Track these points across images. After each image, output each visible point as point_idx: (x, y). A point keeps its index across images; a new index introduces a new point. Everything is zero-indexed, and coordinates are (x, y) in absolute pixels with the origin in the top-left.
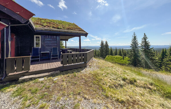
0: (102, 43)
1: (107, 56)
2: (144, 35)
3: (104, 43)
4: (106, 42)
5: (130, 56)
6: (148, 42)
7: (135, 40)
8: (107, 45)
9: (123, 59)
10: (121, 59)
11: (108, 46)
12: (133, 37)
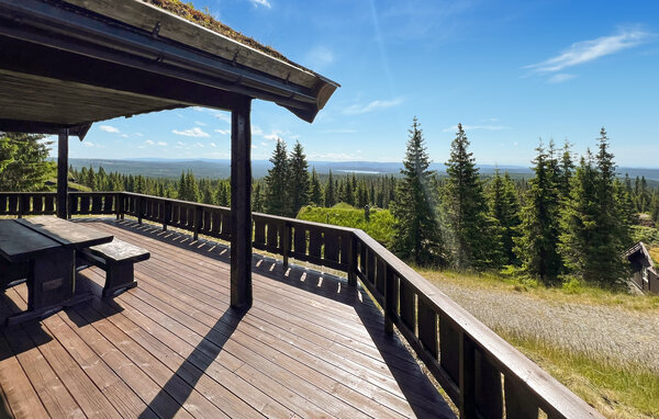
0: (280, 154)
1: (304, 209)
2: (458, 131)
3: (290, 153)
4: (298, 149)
5: (401, 211)
6: (471, 157)
7: (419, 146)
8: (299, 161)
9: (368, 219)
10: (359, 221)
11: (304, 164)
12: (412, 135)
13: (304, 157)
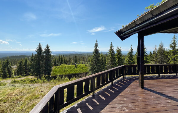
0: (40, 49)
4: (48, 47)
11: (49, 52)
13: (49, 49)
